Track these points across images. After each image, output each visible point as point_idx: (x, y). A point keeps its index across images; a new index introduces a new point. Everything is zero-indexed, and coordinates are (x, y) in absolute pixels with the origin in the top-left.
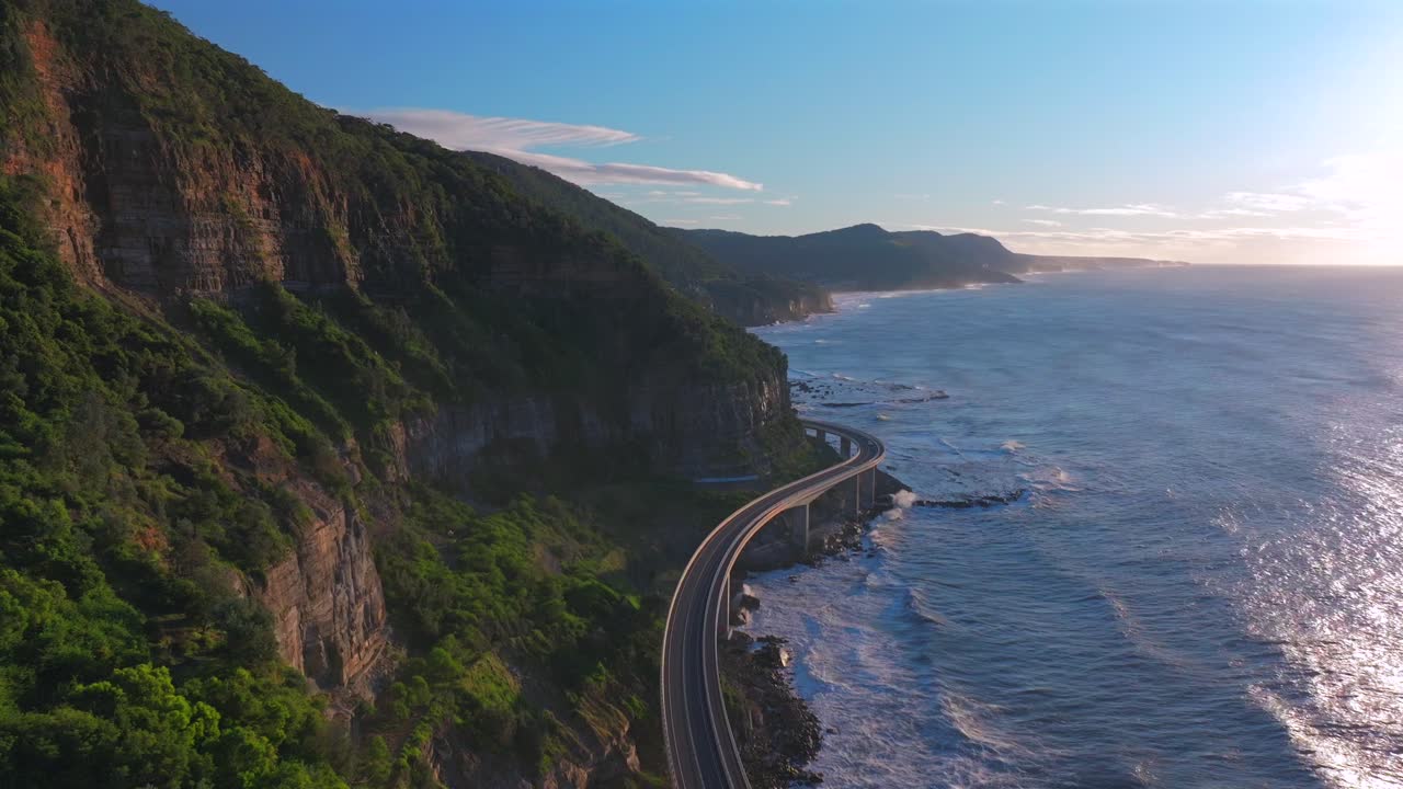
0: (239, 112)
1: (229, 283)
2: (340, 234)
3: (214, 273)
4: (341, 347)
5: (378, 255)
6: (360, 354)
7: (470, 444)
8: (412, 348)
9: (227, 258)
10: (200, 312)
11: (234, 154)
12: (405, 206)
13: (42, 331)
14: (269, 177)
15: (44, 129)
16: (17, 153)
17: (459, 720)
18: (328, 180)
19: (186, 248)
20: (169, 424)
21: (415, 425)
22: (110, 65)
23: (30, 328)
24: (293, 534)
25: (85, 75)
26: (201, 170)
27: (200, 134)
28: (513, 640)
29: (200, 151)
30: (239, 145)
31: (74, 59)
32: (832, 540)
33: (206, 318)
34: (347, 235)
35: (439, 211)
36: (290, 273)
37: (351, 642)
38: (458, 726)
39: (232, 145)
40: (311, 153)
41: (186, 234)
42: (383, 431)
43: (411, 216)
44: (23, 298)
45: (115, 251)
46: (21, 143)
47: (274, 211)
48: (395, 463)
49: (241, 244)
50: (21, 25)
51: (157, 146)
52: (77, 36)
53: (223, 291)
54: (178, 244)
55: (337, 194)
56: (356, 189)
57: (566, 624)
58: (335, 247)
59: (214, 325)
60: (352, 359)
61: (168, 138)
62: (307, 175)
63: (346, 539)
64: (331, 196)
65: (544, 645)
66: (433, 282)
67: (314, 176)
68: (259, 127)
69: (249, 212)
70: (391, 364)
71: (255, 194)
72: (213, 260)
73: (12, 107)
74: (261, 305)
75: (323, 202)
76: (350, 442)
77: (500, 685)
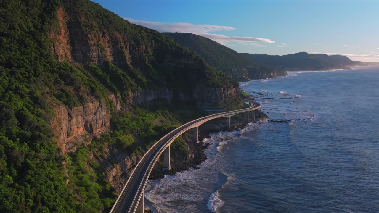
0: (104, 25)
1: (99, 61)
2: (126, 52)
3: (95, 59)
4: (120, 75)
5: (135, 56)
6: (124, 77)
7: (150, 98)
8: (139, 76)
9: (98, 56)
10: (91, 67)
11: (102, 34)
12: (143, 45)
13: (41, 64)
14: (110, 39)
15: (58, 30)
16: (52, 34)
17: (115, 143)
18: (124, 39)
19: (90, 54)
20: (61, 82)
21: (135, 93)
22: (75, 16)
23: (38, 64)
24: (83, 103)
25: (71, 18)
26: (93, 38)
27: (94, 30)
28: (137, 133)
29: (93, 34)
30: (103, 32)
31: (68, 15)
32: (238, 126)
33: (92, 68)
34: (128, 52)
35: (152, 46)
36: (114, 59)
37: (97, 127)
38: (115, 144)
39: (102, 32)
40: (120, 34)
41: (90, 51)
42: (126, 93)
43: (144, 47)
44: (38, 59)
45: (75, 54)
46: (53, 32)
47: (111, 46)
48: (129, 100)
49: (102, 53)
50: (57, 9)
51: (84, 33)
52: (69, 11)
53: (97, 63)
54: (88, 53)
55: (126, 42)
56: (131, 42)
57: (150, 132)
58: (124, 54)
59: (93, 70)
60: (122, 78)
61: (86, 30)
62: (119, 39)
63: (98, 108)
64: (125, 43)
65: (144, 135)
66: (148, 63)
67: (121, 39)
68: (108, 28)
69: (105, 46)
70: (132, 80)
71: (107, 43)
72: (95, 56)
73: (52, 26)
74: (105, 66)
75: (122, 44)
76: (118, 94)
77: (129, 140)
